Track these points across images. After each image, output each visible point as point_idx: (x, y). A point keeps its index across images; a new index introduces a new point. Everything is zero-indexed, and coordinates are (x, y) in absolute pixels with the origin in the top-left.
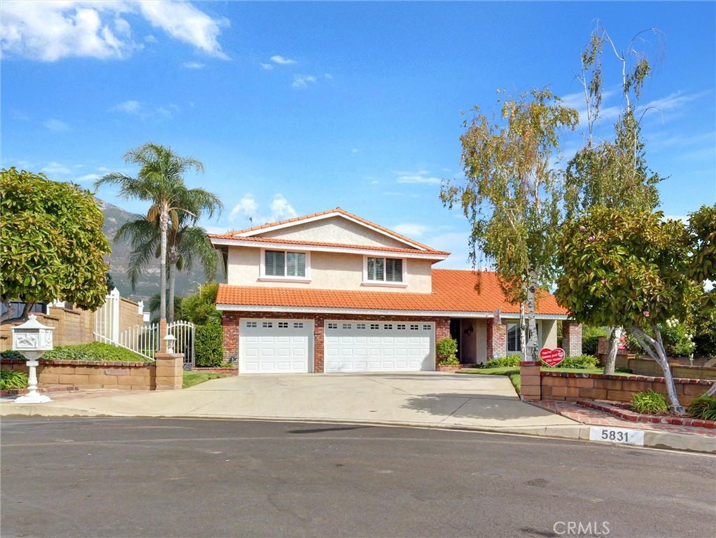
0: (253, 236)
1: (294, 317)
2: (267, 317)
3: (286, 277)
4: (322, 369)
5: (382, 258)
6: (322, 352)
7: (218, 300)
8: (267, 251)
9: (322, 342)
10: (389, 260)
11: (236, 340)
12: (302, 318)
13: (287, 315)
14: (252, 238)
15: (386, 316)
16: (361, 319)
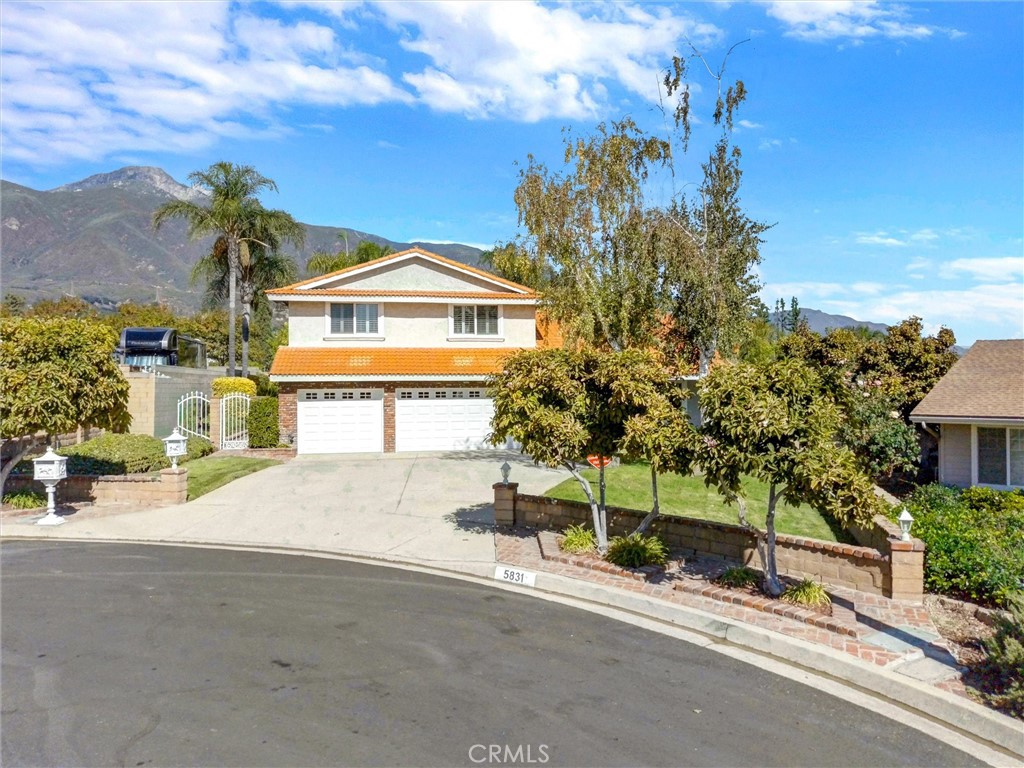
0: (317, 288)
1: (360, 387)
2: (328, 388)
3: (356, 334)
4: (393, 448)
5: (471, 308)
6: (393, 428)
7: (273, 369)
8: (334, 305)
9: (393, 415)
10: (481, 308)
11: (294, 414)
12: (369, 387)
13: (352, 385)
14: (315, 291)
15: (471, 382)
16: (439, 386)
